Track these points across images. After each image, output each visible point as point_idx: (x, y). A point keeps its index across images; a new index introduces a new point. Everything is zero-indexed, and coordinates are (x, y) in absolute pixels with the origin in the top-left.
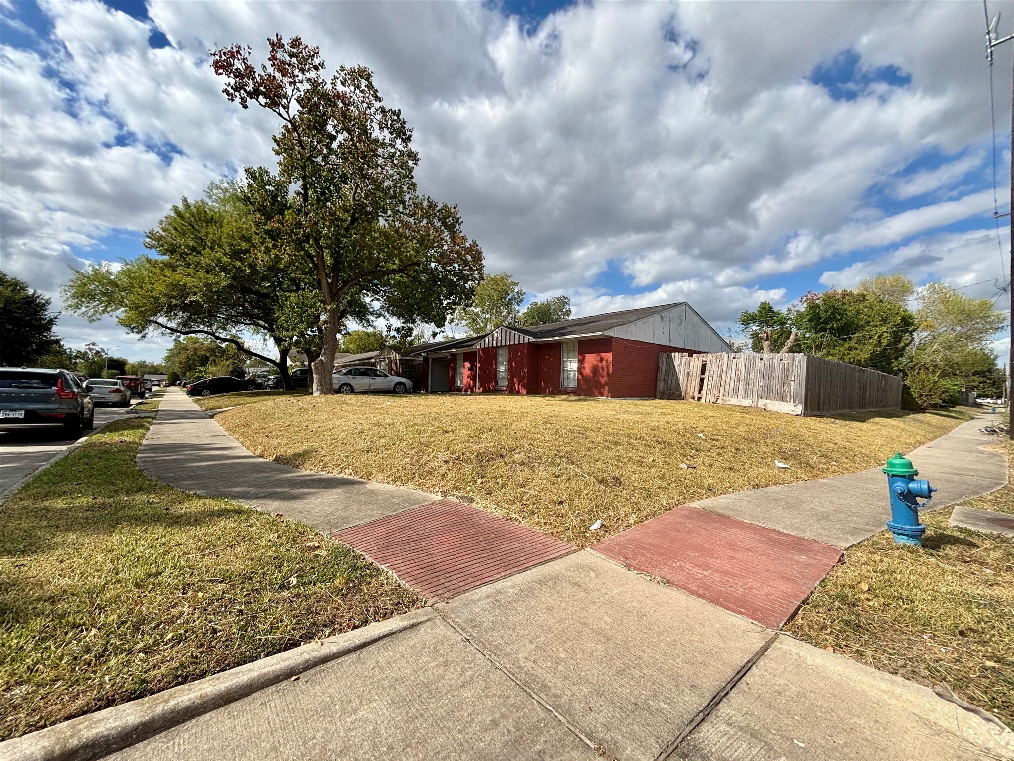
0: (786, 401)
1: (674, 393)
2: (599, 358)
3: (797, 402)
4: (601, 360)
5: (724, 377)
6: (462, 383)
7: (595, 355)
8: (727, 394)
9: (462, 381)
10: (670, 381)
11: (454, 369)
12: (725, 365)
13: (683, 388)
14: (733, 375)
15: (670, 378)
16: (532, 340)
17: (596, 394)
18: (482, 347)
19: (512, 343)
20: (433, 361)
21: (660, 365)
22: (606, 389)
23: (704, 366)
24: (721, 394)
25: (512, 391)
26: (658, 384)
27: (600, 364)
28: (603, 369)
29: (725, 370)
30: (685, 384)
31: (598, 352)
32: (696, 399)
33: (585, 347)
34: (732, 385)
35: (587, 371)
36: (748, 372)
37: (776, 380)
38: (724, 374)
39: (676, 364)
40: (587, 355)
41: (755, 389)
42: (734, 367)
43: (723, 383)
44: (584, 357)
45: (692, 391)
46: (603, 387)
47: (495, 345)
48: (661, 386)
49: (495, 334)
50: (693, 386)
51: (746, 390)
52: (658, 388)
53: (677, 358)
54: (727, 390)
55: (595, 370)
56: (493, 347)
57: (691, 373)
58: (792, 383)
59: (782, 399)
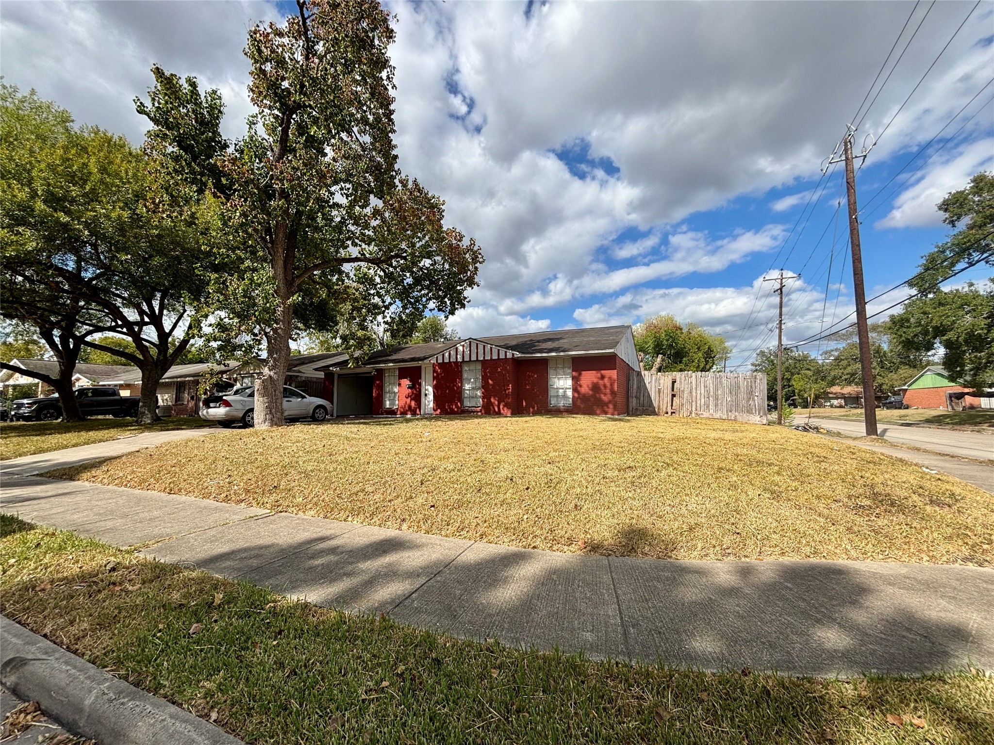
0: (752, 414)
1: (647, 409)
2: (599, 375)
3: (761, 414)
4: (603, 377)
5: (694, 394)
6: (392, 404)
7: (594, 372)
8: (699, 409)
9: (392, 401)
10: (642, 398)
11: (381, 388)
12: (694, 383)
13: (655, 404)
14: (703, 391)
15: (642, 395)
16: (517, 354)
17: (598, 412)
18: (440, 361)
19: (488, 358)
20: (338, 378)
21: (631, 382)
22: (611, 406)
23: (674, 382)
24: (694, 409)
25: (488, 411)
26: (630, 400)
27: (601, 382)
28: (605, 386)
29: (694, 387)
30: (657, 400)
31: (598, 369)
32: (670, 413)
33: (579, 365)
34: (703, 401)
35: (585, 389)
36: (716, 389)
37: (743, 395)
38: (694, 390)
39: (647, 382)
40: (583, 372)
41: (725, 404)
42: (702, 385)
43: (694, 399)
44: (580, 374)
45: (665, 406)
46: (606, 404)
47: (460, 359)
48: (633, 402)
49: (461, 348)
50: (665, 402)
51: (716, 405)
52: (630, 405)
53: (647, 376)
54: (698, 405)
55: (595, 388)
56: (456, 362)
57: (662, 391)
58: (756, 398)
59: (749, 411)
